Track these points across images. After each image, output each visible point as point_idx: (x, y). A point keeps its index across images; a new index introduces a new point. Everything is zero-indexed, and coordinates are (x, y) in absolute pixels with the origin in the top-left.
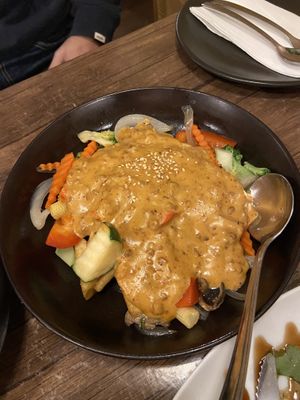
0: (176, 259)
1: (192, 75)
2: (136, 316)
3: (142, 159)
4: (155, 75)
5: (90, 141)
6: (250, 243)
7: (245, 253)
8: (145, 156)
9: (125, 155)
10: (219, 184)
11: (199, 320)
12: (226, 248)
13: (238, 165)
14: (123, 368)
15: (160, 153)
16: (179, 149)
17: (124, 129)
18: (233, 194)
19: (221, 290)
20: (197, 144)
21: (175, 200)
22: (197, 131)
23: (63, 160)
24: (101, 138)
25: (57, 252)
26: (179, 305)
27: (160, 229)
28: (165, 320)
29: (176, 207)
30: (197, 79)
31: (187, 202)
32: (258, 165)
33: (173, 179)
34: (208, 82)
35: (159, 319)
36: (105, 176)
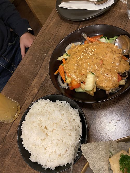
0: (110, 71)
1: (73, 25)
2: (110, 90)
3: (82, 54)
4: (62, 32)
5: (62, 60)
6: (125, 57)
7: (125, 60)
8: (82, 53)
9: (77, 56)
10: (108, 47)
11: (126, 82)
12: (120, 62)
13: (107, 40)
14: (113, 106)
15: (86, 50)
16: (90, 46)
17: (68, 51)
18: (112, 48)
19: (126, 72)
20: (92, 42)
21: (100, 58)
22: (90, 39)
23: (59, 68)
24: (65, 56)
25: (76, 91)
26: (119, 81)
27: (101, 67)
28: (117, 87)
29: (101, 59)
30: (75, 25)
31: (103, 56)
32: (113, 37)
33: (95, 53)
34: (80, 24)
35: (116, 87)
36: (76, 64)
